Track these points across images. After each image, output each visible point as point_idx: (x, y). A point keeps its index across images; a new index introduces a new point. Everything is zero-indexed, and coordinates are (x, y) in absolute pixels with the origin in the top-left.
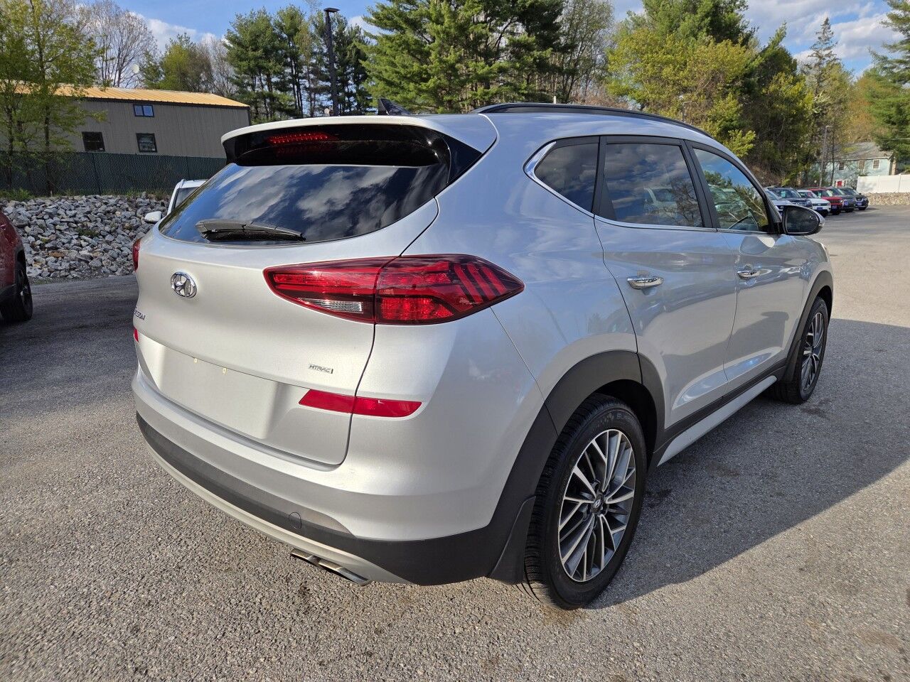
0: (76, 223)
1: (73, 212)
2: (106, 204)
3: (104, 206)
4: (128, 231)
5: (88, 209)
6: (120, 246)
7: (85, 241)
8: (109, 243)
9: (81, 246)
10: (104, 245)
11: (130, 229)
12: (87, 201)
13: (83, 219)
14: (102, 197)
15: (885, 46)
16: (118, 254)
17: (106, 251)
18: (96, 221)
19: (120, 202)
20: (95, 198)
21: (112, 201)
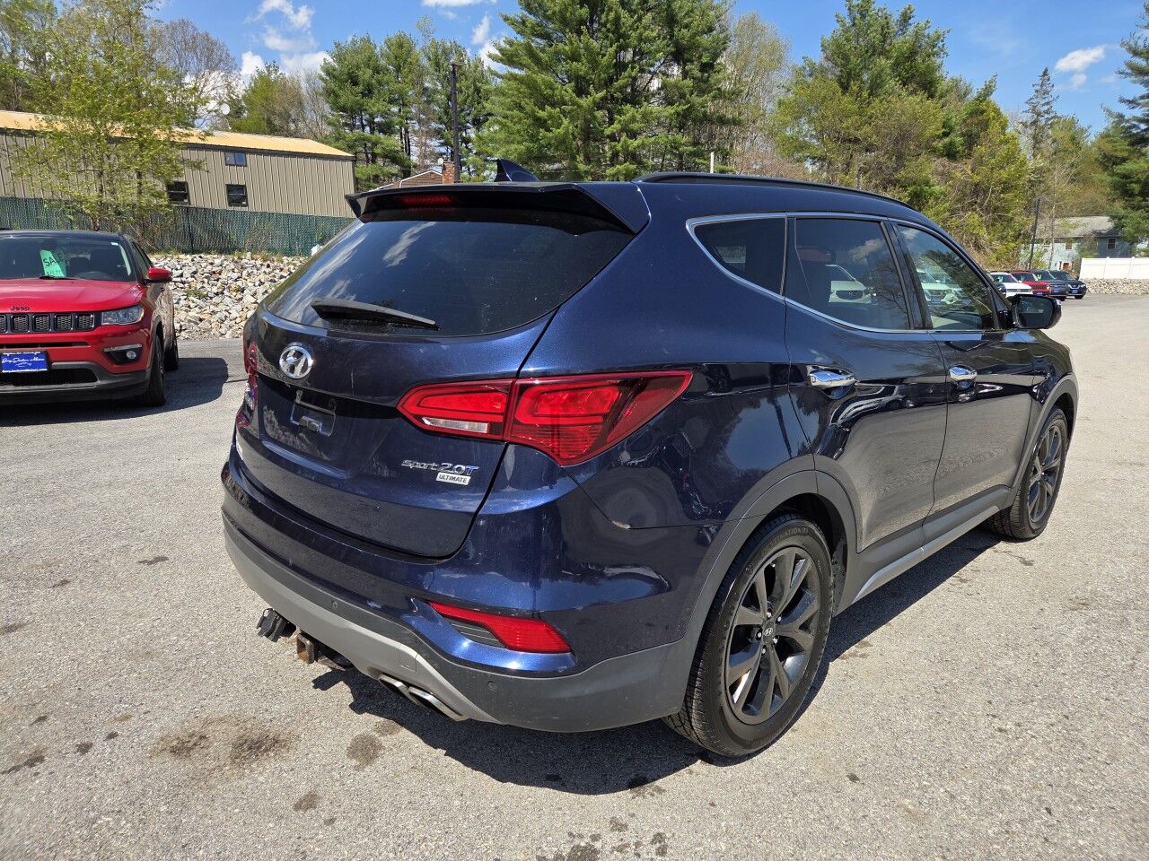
0: (183, 283)
1: (180, 272)
2: (212, 264)
3: (210, 267)
4: (235, 294)
5: (194, 269)
6: (228, 308)
7: (193, 302)
8: (217, 305)
9: (189, 307)
10: (212, 307)
11: (237, 291)
12: (193, 260)
13: (190, 279)
14: (208, 256)
15: (1122, 101)
16: (226, 317)
17: (214, 313)
18: (203, 282)
19: (226, 263)
20: (200, 257)
21: (217, 262)
